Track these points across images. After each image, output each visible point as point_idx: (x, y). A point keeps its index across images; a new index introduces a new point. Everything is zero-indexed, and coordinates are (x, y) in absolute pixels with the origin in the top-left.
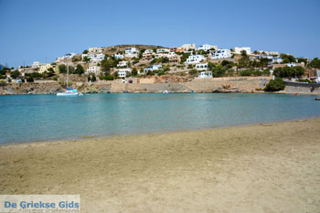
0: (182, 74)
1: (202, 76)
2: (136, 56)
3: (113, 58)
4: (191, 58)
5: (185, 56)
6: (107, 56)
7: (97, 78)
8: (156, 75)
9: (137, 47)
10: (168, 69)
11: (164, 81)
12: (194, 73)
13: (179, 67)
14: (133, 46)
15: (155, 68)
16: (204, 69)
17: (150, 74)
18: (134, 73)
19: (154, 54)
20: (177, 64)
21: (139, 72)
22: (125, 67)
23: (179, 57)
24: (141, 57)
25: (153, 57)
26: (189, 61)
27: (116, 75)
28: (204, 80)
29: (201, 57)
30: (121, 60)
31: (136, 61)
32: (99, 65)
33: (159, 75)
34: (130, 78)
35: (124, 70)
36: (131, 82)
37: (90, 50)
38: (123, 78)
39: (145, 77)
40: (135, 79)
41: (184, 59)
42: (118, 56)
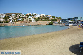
0: (28, 21)
1: (33, 21)
2: (15, 16)
3: (8, 17)
5: (28, 16)
6: (6, 16)
7: (3, 22)
8: (20, 21)
9: (15, 14)
10: (24, 20)
11: (23, 23)
12: (31, 21)
13: (27, 19)
14: (14, 13)
15: (20, 19)
16: (33, 19)
17: (19, 21)
18: (14, 21)
19: (20, 15)
21: (16, 21)
22: (12, 19)
23: (27, 17)
24: (16, 16)
25: (20, 16)
26: (29, 18)
27: (9, 22)
28: (33, 22)
29: (32, 17)
31: (15, 17)
32: (4, 18)
33: (21, 21)
34: (13, 22)
35: (11, 20)
36: (13, 23)
38: (11, 22)
39: (17, 22)
40: (15, 23)
42: (9, 16)
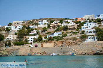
0: (74, 39)
2: (46, 26)
3: (28, 28)
4: (85, 25)
5: (81, 24)
6: (24, 26)
7: (12, 44)
8: (55, 40)
10: (66, 35)
11: (60, 45)
15: (56, 35)
16: (93, 34)
17: (51, 39)
18: (40, 39)
19: (59, 24)
20: (74, 31)
21: (43, 39)
22: (35, 35)
23: (76, 26)
24: (49, 26)
25: (58, 26)
26: (83, 28)
27: (26, 42)
30: (33, 30)
32: (16, 34)
33: (57, 40)
34: (36, 43)
36: (36, 46)
37: (13, 22)
38: (31, 43)
39: (46, 42)
41: (79, 27)
42: (31, 26)
